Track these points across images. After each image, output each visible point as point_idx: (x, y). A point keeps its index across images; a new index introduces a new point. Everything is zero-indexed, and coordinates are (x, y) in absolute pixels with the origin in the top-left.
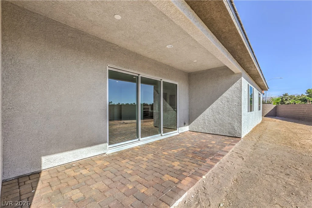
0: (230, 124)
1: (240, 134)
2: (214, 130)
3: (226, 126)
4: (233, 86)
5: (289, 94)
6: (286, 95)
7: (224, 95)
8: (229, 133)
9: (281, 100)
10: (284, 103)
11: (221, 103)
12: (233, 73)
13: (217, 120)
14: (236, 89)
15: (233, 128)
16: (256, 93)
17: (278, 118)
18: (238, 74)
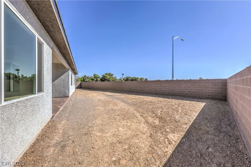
0: (64, 91)
1: (69, 95)
2: (56, 95)
3: (62, 92)
4: (65, 74)
5: (87, 76)
6: (85, 76)
7: (61, 77)
8: (64, 95)
9: (83, 79)
10: (85, 81)
11: (59, 81)
12: (65, 68)
13: (57, 90)
14: (67, 75)
15: (66, 93)
16: (73, 76)
17: (82, 89)
18: (68, 68)
